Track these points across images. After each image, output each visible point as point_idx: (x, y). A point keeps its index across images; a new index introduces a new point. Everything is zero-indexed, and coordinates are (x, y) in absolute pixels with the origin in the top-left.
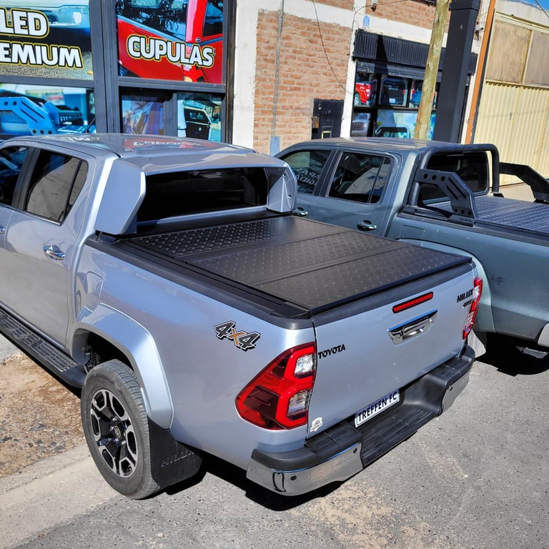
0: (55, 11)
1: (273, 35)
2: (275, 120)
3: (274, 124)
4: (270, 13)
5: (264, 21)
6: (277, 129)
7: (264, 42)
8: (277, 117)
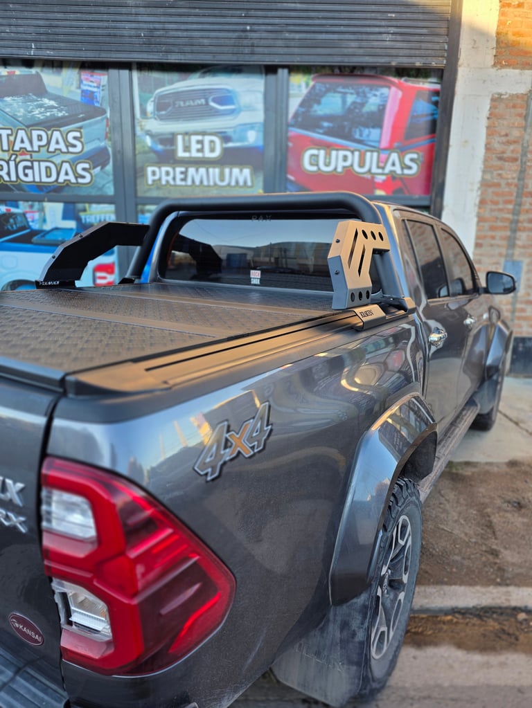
0: (230, 132)
1: (516, 124)
2: (515, 238)
3: (512, 243)
4: (513, 97)
5: (501, 109)
6: (517, 251)
7: (501, 136)
8: (519, 234)
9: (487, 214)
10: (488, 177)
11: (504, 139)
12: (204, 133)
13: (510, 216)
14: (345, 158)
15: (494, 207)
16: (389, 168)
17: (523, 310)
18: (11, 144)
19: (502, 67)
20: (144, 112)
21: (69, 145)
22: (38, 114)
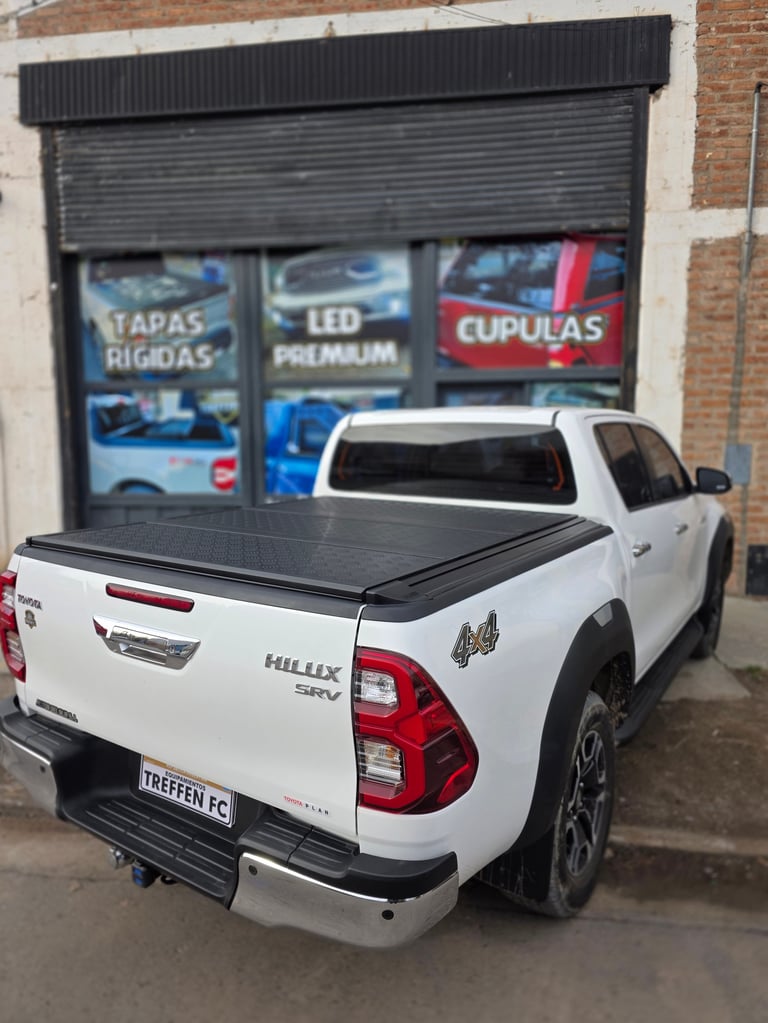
1: (728, 275)
2: (738, 416)
3: (734, 422)
4: (720, 242)
5: (706, 257)
6: (742, 432)
7: (707, 289)
8: (743, 410)
9: (697, 387)
10: (694, 340)
11: (712, 293)
12: (339, 305)
13: (728, 388)
14: (510, 326)
15: (705, 377)
16: (565, 335)
17: (757, 509)
18: (127, 329)
19: (703, 207)
20: (273, 288)
21: (189, 326)
22: (157, 295)
